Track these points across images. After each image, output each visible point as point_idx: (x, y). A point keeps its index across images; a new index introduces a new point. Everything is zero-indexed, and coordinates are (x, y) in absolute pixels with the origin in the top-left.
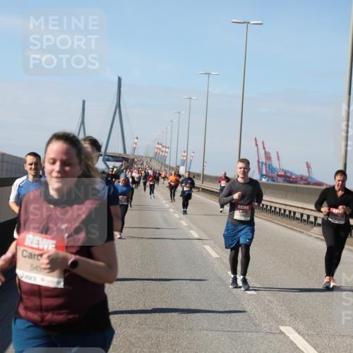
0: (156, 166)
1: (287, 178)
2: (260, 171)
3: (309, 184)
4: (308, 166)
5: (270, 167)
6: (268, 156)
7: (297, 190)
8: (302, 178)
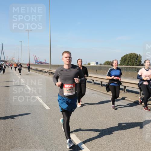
0: (12, 62)
1: (41, 63)
2: (35, 62)
3: (45, 64)
4: (45, 60)
5: (37, 61)
6: (37, 58)
7: (43, 65)
8: (44, 63)
